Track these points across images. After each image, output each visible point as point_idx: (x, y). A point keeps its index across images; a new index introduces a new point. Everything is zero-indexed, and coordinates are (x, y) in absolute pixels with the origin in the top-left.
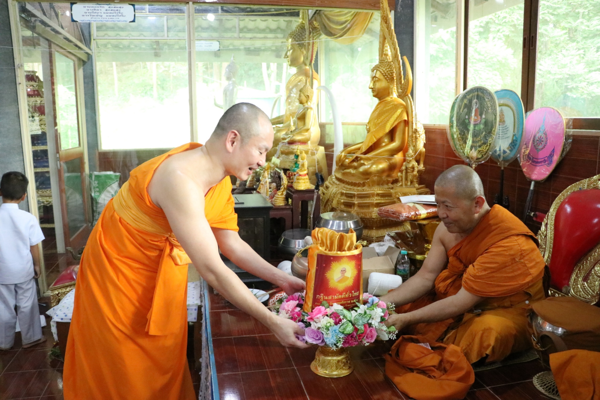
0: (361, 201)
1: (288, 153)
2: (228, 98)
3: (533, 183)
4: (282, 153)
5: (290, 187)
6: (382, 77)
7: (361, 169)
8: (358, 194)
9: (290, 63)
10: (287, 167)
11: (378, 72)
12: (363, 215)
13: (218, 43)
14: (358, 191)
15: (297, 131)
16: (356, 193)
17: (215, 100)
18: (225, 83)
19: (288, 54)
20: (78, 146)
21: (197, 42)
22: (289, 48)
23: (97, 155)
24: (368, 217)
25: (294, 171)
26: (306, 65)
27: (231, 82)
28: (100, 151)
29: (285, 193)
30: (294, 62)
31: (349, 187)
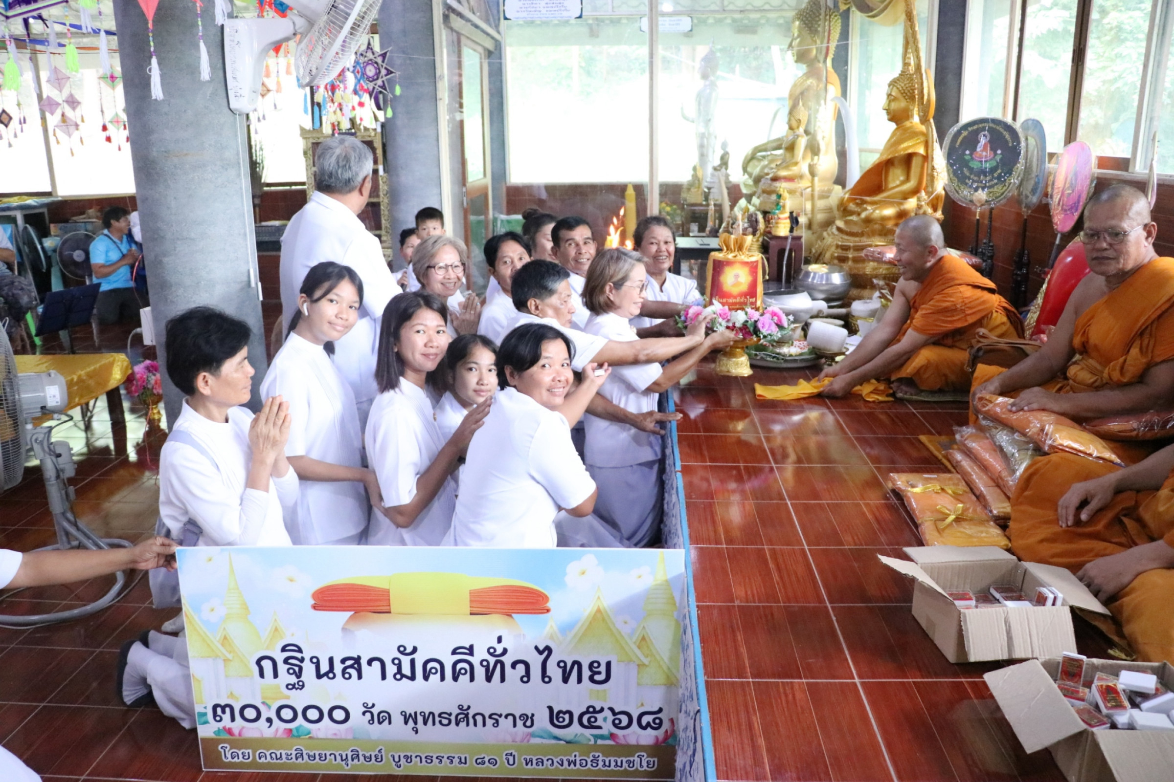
0: (856, 254)
1: (769, 193)
2: (702, 108)
3: (1059, 236)
4: (764, 192)
5: (767, 233)
6: (899, 95)
7: (863, 215)
8: (854, 246)
9: (795, 57)
10: (767, 209)
11: (895, 88)
12: (855, 271)
13: (689, 19)
14: (855, 242)
15: (784, 165)
16: (851, 244)
17: (682, 108)
18: (700, 84)
19: (793, 44)
20: (481, 176)
21: (660, 19)
22: (796, 35)
23: (504, 190)
24: (861, 273)
25: (774, 214)
26: (819, 61)
27: (707, 83)
28: (508, 184)
29: (761, 239)
30: (801, 57)
31: (846, 237)
